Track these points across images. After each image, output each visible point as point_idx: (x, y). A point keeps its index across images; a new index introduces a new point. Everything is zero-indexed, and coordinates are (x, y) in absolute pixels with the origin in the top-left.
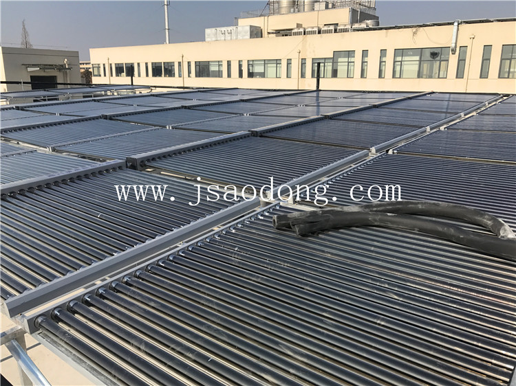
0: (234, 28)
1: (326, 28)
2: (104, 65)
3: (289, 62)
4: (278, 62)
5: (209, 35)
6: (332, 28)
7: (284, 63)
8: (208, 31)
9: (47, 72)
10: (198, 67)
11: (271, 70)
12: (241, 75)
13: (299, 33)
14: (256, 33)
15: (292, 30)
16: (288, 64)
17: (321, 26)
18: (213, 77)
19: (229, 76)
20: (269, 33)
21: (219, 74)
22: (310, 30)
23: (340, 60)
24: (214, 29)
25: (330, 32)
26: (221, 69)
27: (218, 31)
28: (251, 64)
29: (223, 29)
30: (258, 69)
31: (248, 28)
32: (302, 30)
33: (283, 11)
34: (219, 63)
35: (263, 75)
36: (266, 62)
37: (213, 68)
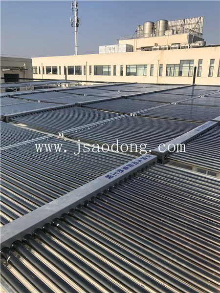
0: (117, 45)
1: (173, 46)
2: (39, 67)
3: (152, 66)
4: (145, 66)
5: (101, 50)
6: (177, 46)
7: (149, 67)
8: (101, 48)
9: (14, 72)
10: (95, 69)
11: (141, 71)
12: (122, 74)
13: (157, 49)
14: (130, 49)
15: (152, 47)
16: (151, 68)
17: (170, 45)
18: (105, 75)
19: (115, 74)
20: (137, 49)
21: (108, 73)
22: (163, 47)
23: (184, 65)
24: (104, 47)
25: (176, 48)
26: (110, 70)
27: (107, 48)
28: (128, 67)
29: (110, 46)
30: (133, 70)
31: (125, 46)
32: (158, 47)
33: (146, 35)
34: (109, 67)
35: (135, 74)
36: (137, 66)
37: (105, 70)
